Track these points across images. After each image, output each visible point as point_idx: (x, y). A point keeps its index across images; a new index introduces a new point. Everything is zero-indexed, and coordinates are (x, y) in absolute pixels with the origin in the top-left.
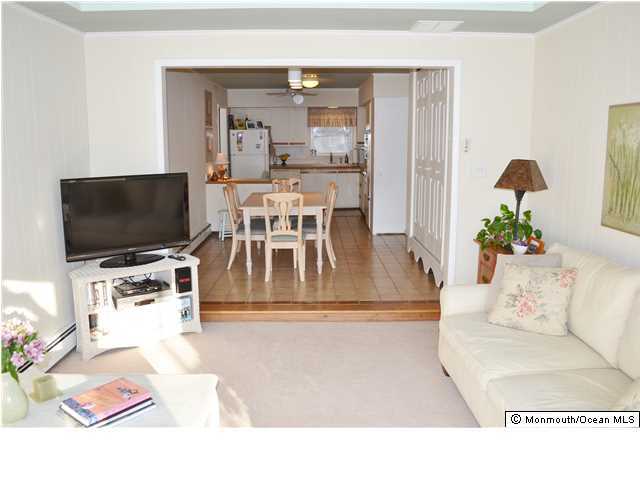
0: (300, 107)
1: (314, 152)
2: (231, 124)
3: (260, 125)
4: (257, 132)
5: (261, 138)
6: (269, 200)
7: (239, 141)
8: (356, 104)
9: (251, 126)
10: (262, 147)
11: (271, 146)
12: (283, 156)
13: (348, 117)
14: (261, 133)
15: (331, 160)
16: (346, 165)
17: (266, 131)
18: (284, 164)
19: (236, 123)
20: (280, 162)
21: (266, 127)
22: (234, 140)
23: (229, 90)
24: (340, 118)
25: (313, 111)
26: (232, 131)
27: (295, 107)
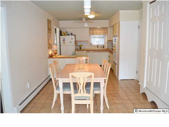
0: (87, 28)
1: (91, 44)
2: (61, 34)
3: (72, 34)
4: (70, 37)
5: (72, 39)
6: (72, 76)
7: (64, 40)
8: (108, 26)
9: (68, 35)
10: (72, 42)
11: (76, 42)
12: (80, 46)
13: (104, 31)
14: (72, 37)
15: (98, 47)
16: (103, 49)
17: (74, 37)
18: (80, 49)
19: (63, 34)
20: (79, 48)
21: (74, 35)
22: (62, 40)
23: (60, 21)
24: (101, 31)
25: (91, 29)
26: (61, 37)
27: (85, 28)
